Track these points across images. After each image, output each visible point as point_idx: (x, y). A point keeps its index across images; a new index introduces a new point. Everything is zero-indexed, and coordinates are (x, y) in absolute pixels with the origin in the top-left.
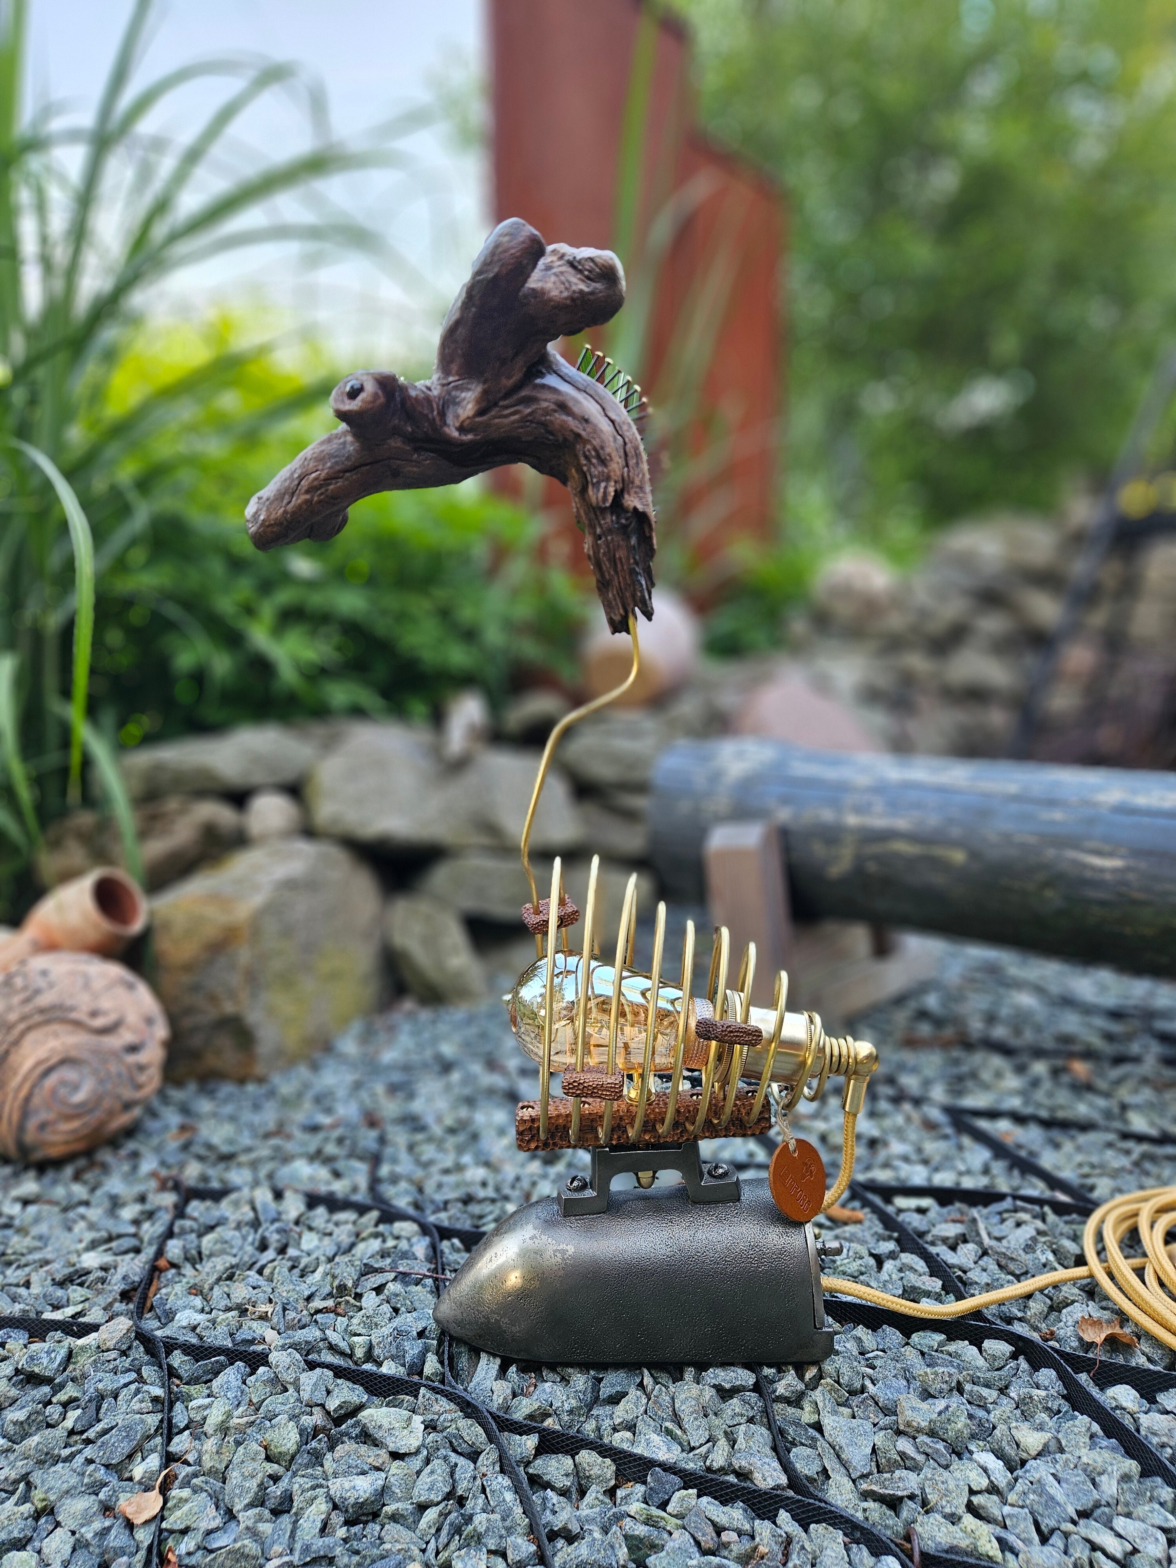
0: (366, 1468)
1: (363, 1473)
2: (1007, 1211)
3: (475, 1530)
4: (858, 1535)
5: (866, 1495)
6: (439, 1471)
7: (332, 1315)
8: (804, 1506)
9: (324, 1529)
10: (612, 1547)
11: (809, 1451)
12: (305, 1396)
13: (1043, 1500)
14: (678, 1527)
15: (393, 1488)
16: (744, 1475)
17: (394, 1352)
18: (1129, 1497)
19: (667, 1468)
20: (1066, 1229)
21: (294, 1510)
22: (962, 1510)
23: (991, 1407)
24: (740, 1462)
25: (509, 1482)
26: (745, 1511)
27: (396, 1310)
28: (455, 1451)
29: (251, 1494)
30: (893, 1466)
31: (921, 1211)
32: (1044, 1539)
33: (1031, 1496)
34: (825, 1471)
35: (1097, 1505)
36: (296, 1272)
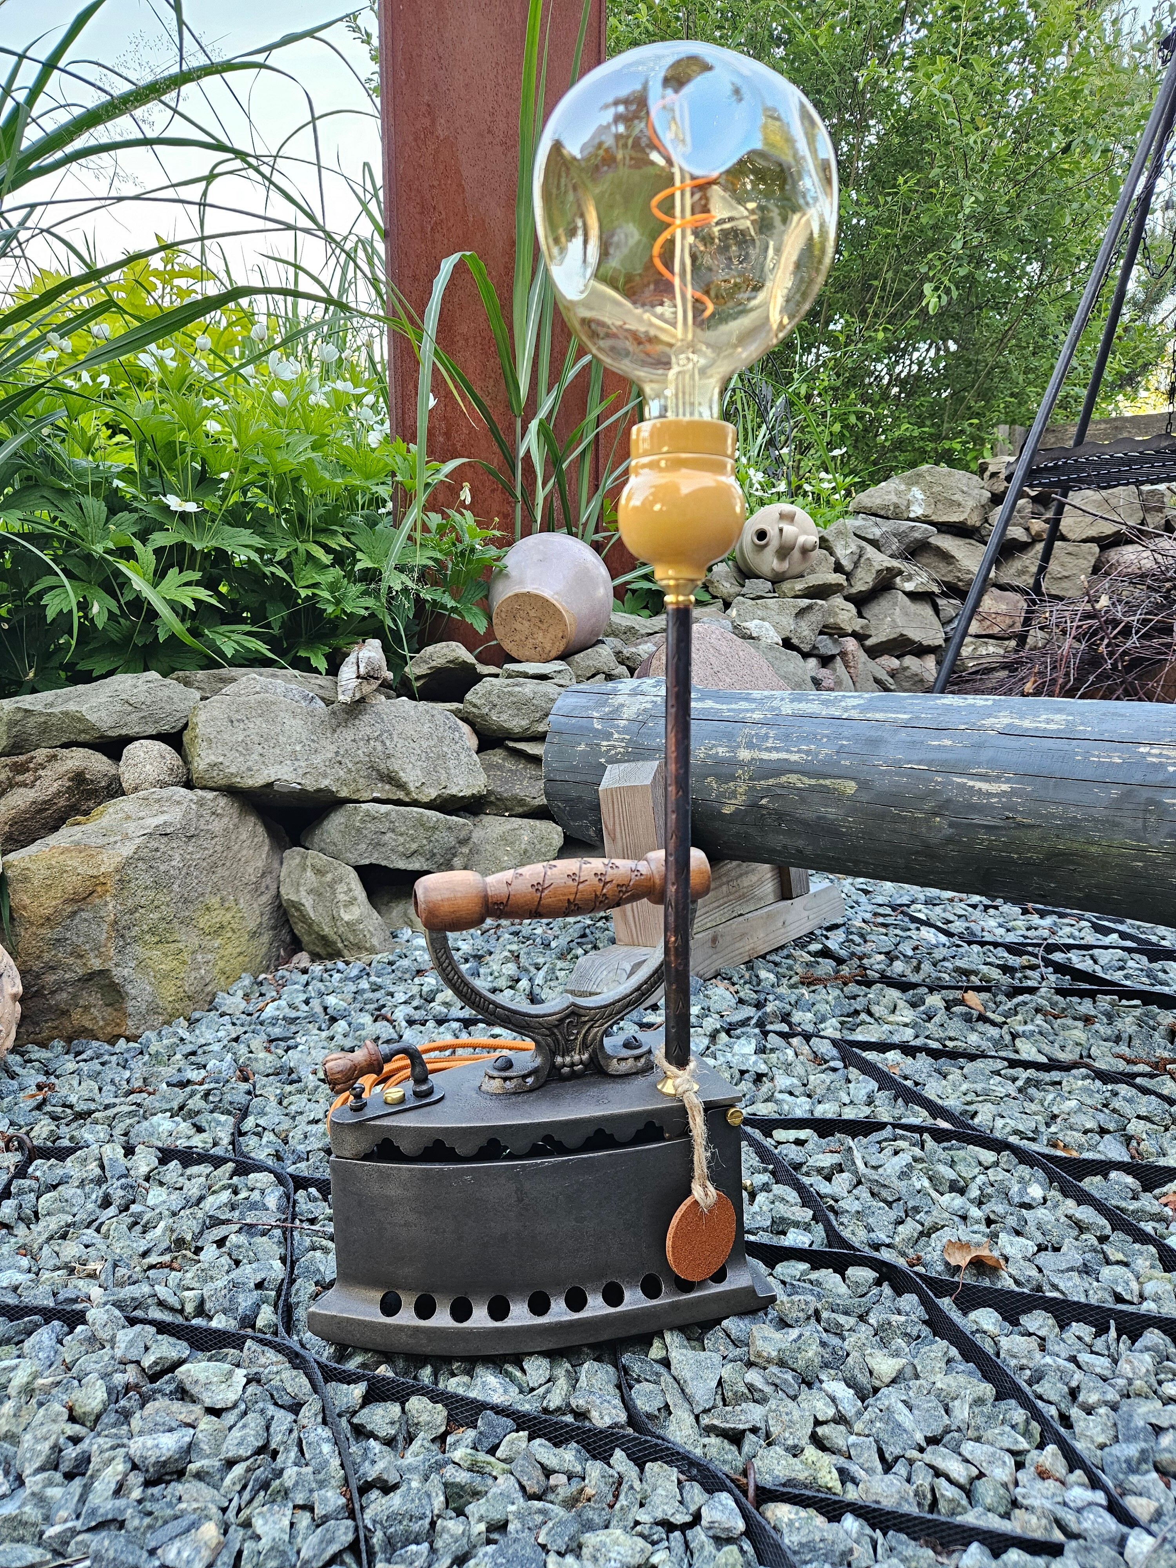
0: (174, 1425)
1: (171, 1430)
2: (885, 1140)
3: (281, 1485)
4: (695, 1472)
5: (710, 1430)
6: (252, 1425)
7: (167, 1270)
8: (640, 1444)
9: (118, 1491)
10: (429, 1496)
11: (651, 1386)
12: (119, 1353)
13: (889, 1428)
14: (504, 1472)
15: (202, 1445)
16: (581, 1415)
17: (226, 1304)
18: (980, 1420)
19: (499, 1411)
20: (944, 1155)
21: (89, 1473)
22: (805, 1441)
23: (846, 1334)
24: (577, 1402)
25: (330, 1434)
26: (579, 1451)
27: (237, 1263)
28: (276, 1404)
29: (43, 1458)
30: (740, 1398)
31: (799, 1143)
32: (888, 1467)
33: (878, 1425)
34: (667, 1406)
35: (947, 1431)
36: (138, 1228)
